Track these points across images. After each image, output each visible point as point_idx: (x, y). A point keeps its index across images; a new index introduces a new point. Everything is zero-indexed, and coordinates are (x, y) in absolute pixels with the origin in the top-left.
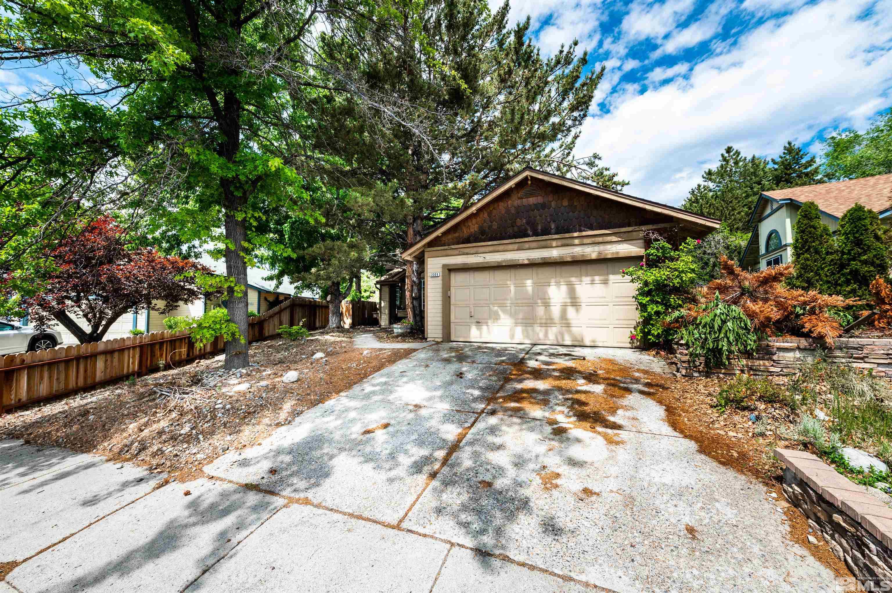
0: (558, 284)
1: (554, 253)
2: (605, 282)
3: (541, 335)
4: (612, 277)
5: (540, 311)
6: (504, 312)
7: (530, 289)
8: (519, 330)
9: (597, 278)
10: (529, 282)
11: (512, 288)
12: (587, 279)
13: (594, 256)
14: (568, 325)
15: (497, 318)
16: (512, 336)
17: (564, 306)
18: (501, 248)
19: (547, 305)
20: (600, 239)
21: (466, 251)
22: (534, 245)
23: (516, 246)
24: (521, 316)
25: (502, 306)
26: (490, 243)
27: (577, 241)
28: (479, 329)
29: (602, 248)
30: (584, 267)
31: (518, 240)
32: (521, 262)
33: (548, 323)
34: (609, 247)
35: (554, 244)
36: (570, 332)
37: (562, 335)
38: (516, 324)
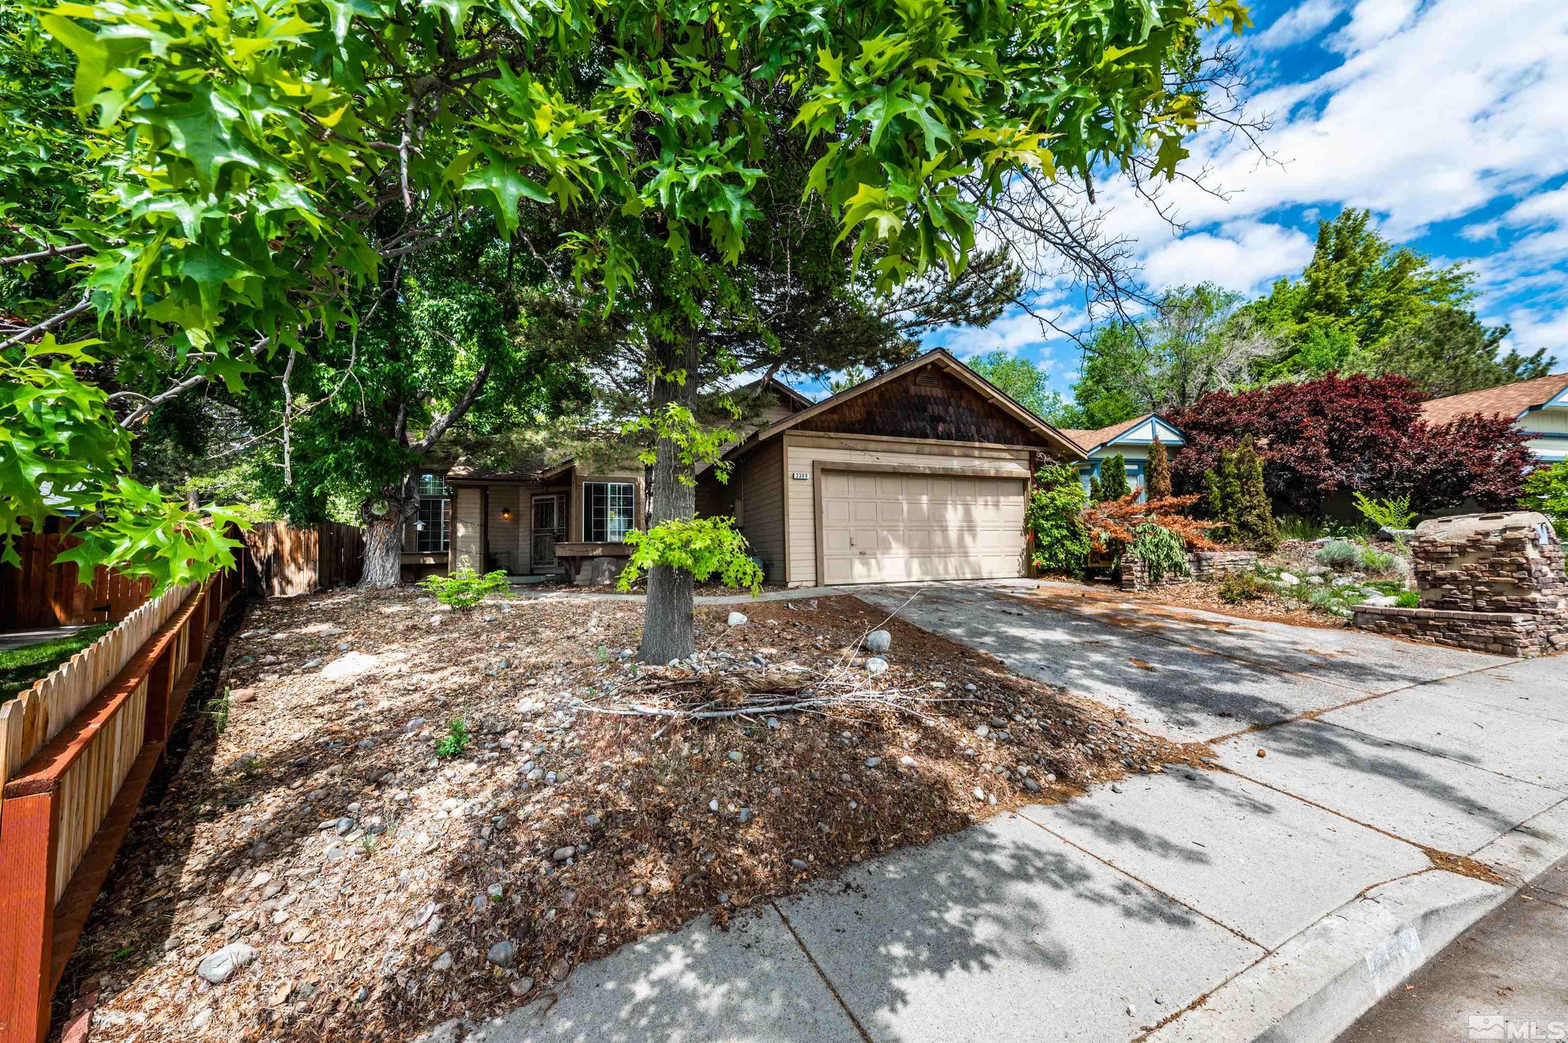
0: (955, 505)
1: (956, 464)
2: (997, 505)
3: (941, 569)
4: (1002, 499)
5: (938, 539)
6: (897, 539)
7: (925, 507)
8: (915, 563)
9: (989, 498)
10: (924, 499)
11: (905, 507)
12: (981, 500)
13: (992, 473)
14: (966, 554)
15: (886, 547)
16: (909, 573)
17: (961, 531)
18: (897, 447)
19: (944, 529)
20: (995, 454)
21: (852, 444)
22: (935, 450)
23: (914, 448)
24: (916, 545)
25: (893, 529)
26: (884, 438)
27: (977, 453)
28: (865, 564)
29: (997, 464)
30: (979, 486)
31: (917, 440)
32: (921, 471)
33: (946, 553)
34: (1002, 464)
35: (956, 452)
36: (968, 562)
37: (961, 567)
38: (912, 555)
